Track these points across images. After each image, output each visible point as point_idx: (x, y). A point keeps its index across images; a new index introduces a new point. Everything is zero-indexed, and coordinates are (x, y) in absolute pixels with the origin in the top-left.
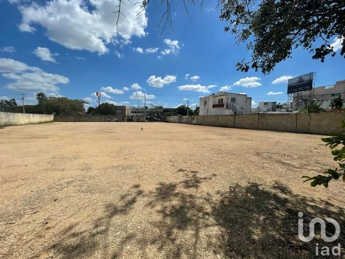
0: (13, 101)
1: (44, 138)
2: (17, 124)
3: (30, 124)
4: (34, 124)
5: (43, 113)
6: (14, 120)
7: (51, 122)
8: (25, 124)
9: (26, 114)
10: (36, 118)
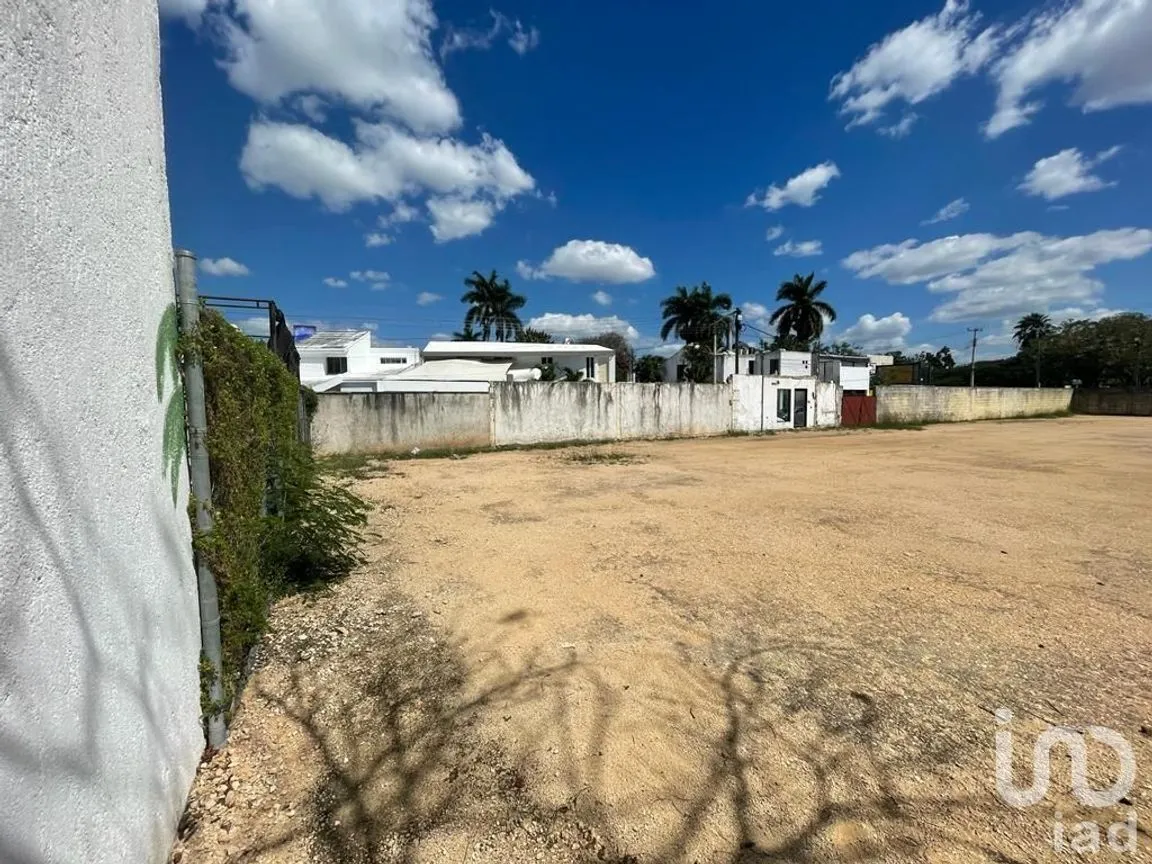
0: (943, 355)
2: (954, 419)
3: (987, 419)
4: (999, 419)
5: (1031, 384)
6: (946, 406)
7: (1059, 414)
8: (973, 421)
9: (979, 390)
10: (1008, 401)
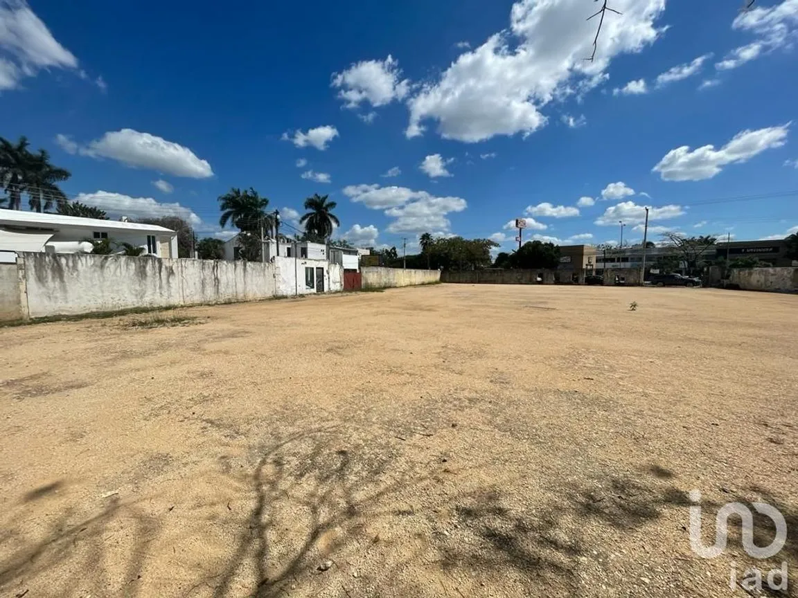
0: (393, 251)
1: (429, 310)
2: (397, 286)
3: (411, 285)
4: (415, 286)
5: (426, 268)
6: (394, 279)
7: (436, 283)
8: (405, 287)
9: (407, 270)
10: (418, 276)
